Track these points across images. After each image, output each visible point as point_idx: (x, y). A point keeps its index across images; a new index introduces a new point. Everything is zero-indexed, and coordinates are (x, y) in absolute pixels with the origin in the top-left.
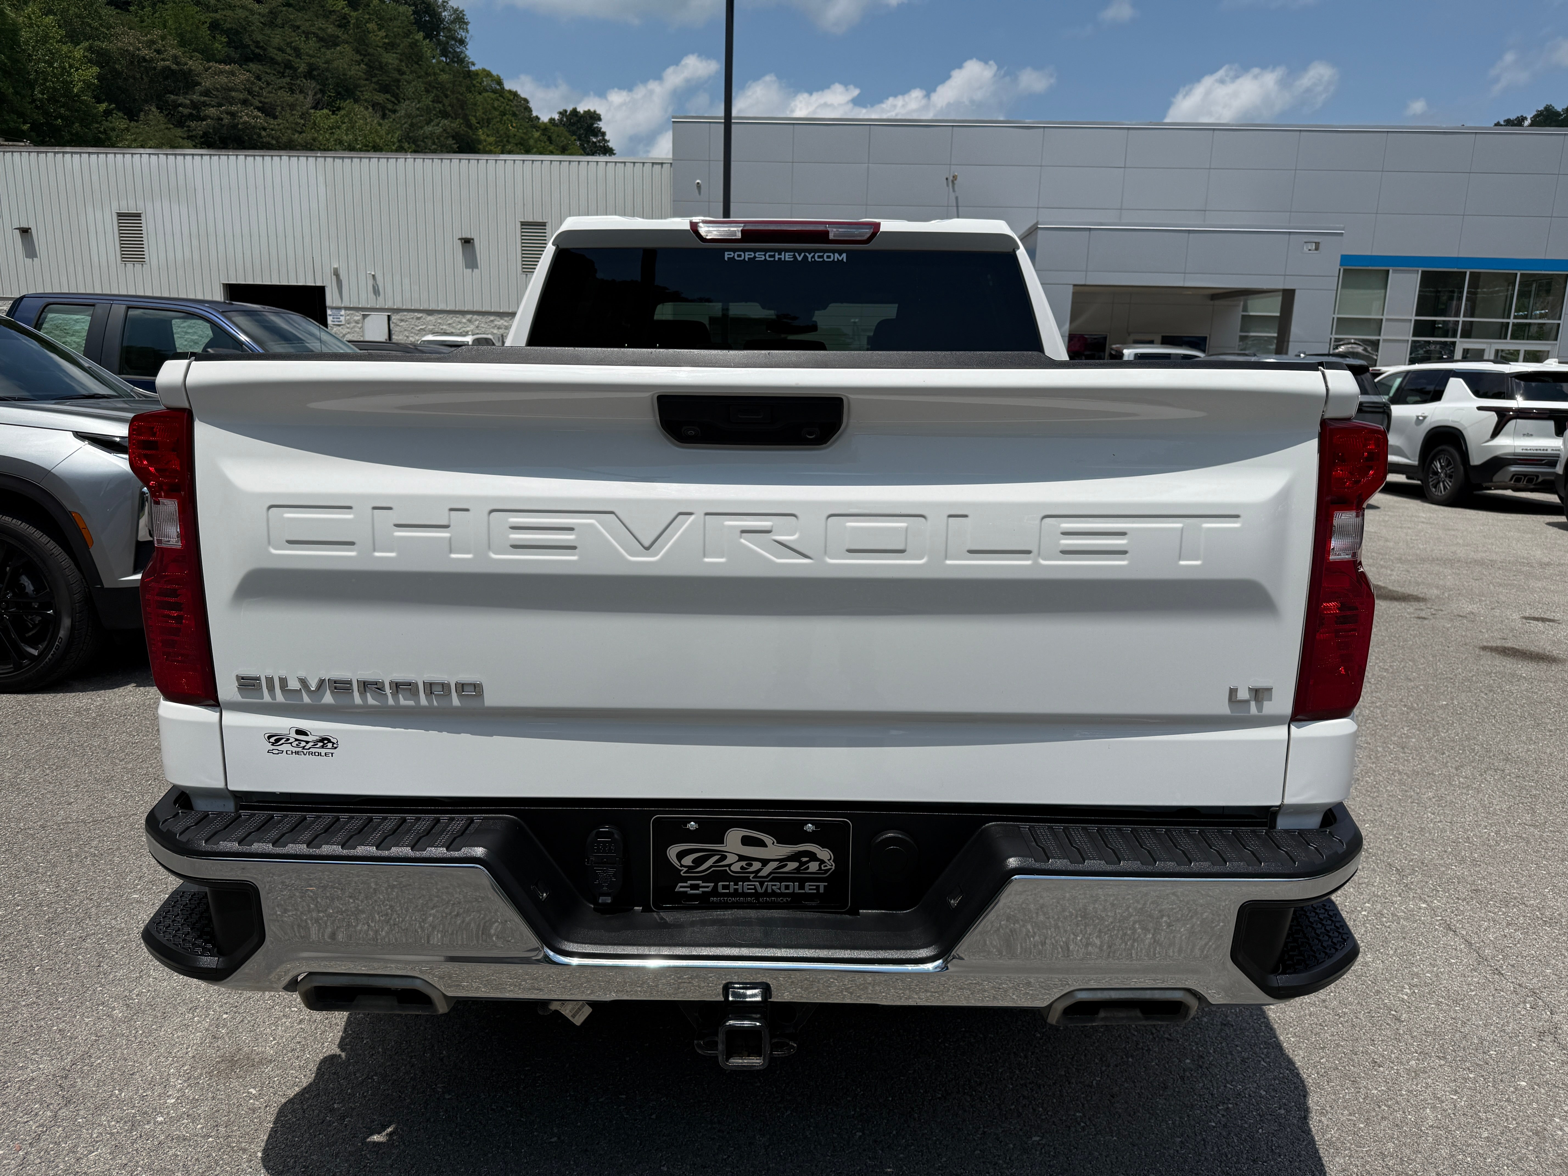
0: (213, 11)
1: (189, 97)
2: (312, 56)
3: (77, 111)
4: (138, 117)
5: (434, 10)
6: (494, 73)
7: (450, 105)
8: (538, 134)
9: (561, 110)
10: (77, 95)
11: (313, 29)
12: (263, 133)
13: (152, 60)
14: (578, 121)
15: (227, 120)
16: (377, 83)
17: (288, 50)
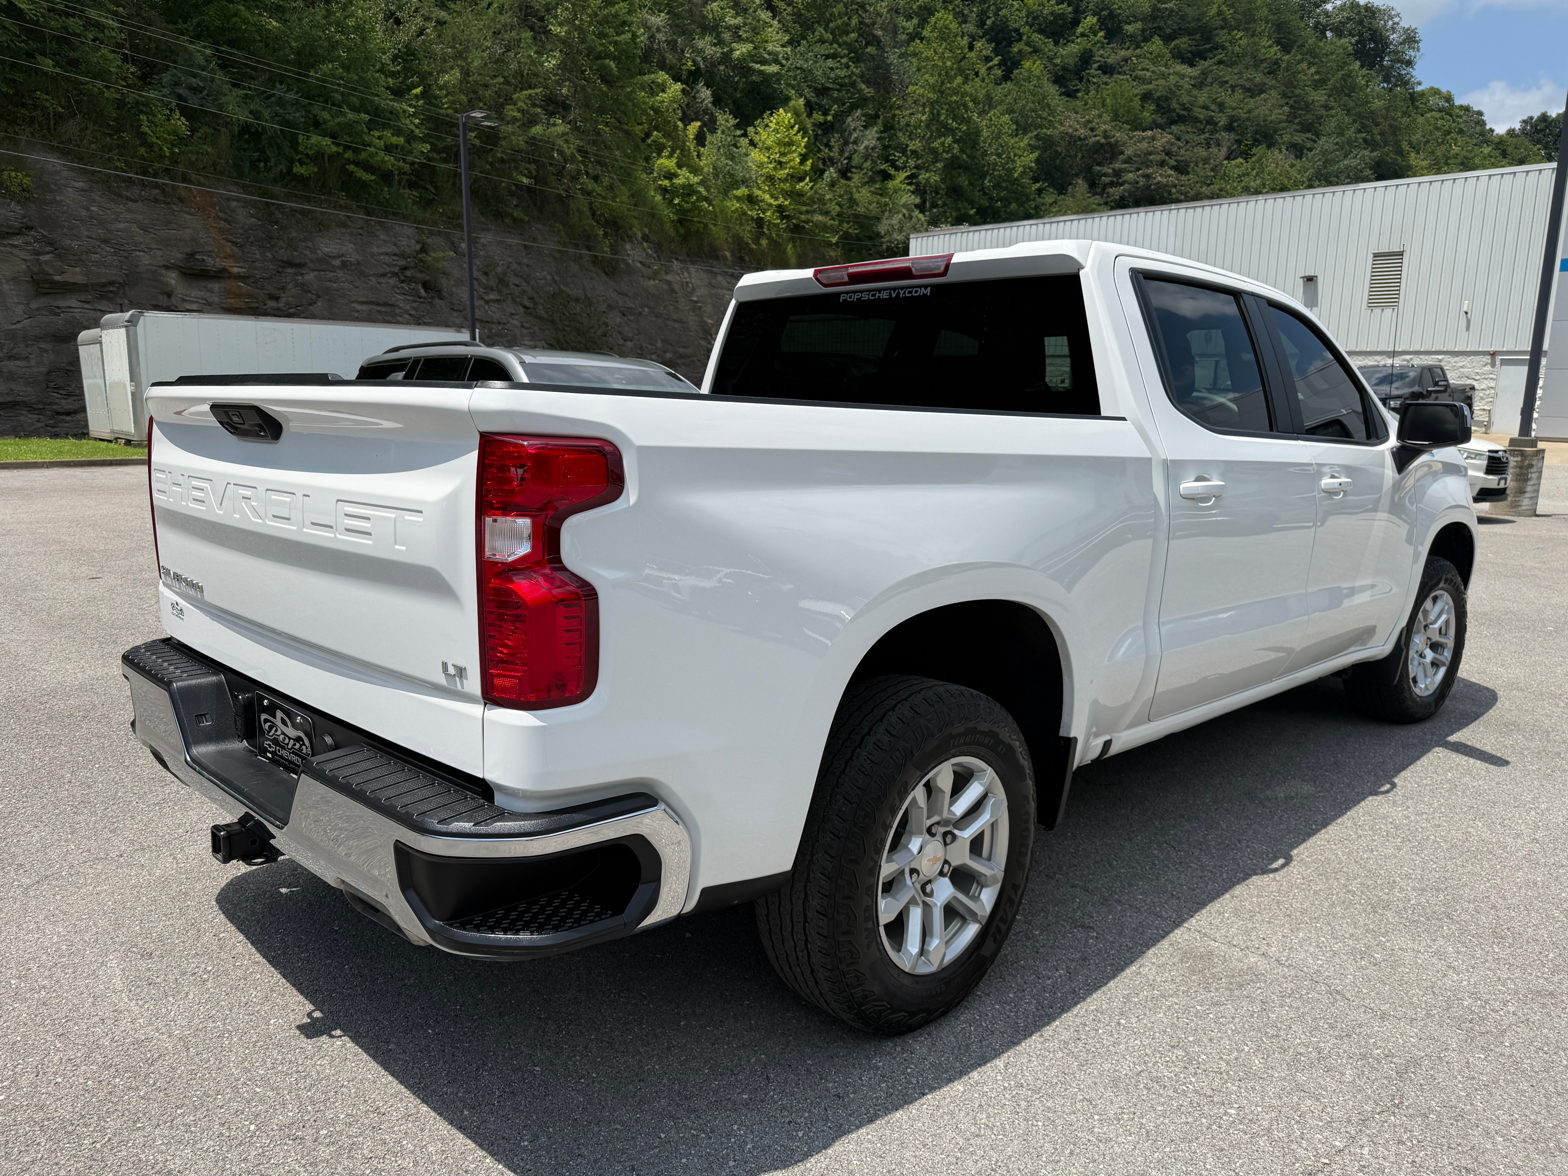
0: (1148, 83)
1: (1111, 166)
2: (1234, 109)
3: (1015, 193)
4: (1067, 190)
5: (1381, 34)
6: (1444, 90)
7: (1380, 134)
8: (1490, 149)
9: (1525, 118)
10: (1016, 179)
11: (1241, 82)
12: (1174, 190)
13: (1086, 138)
14: (1547, 127)
15: (1142, 182)
16: (1300, 123)
17: (1213, 107)
